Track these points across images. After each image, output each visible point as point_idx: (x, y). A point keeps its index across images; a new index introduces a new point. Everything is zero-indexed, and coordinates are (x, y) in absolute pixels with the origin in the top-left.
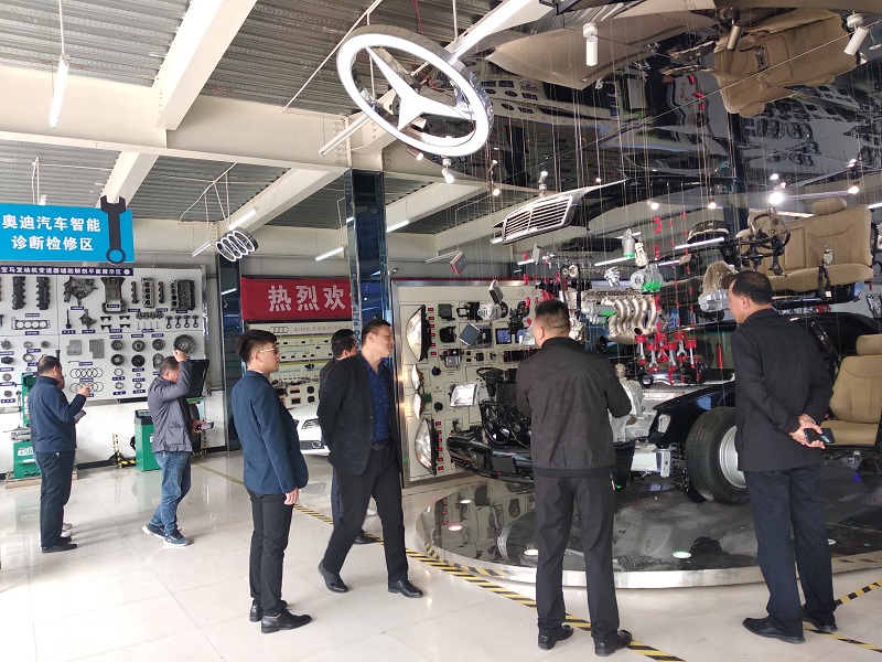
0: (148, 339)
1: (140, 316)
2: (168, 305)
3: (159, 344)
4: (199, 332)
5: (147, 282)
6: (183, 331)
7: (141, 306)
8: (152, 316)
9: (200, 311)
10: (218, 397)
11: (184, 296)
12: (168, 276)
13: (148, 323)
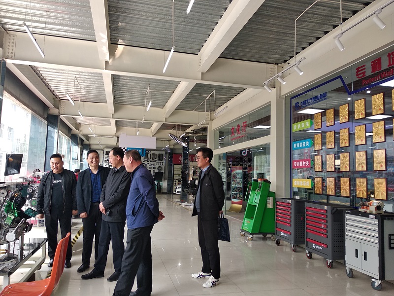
0: (152, 166)
1: (151, 161)
2: (157, 159)
3: (154, 168)
4: (163, 166)
5: (153, 154)
6: (160, 165)
7: (151, 159)
8: (154, 162)
9: (164, 161)
10: (166, 181)
11: (160, 158)
12: (157, 153)
13: (153, 163)
